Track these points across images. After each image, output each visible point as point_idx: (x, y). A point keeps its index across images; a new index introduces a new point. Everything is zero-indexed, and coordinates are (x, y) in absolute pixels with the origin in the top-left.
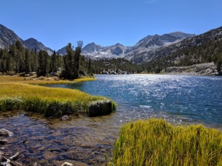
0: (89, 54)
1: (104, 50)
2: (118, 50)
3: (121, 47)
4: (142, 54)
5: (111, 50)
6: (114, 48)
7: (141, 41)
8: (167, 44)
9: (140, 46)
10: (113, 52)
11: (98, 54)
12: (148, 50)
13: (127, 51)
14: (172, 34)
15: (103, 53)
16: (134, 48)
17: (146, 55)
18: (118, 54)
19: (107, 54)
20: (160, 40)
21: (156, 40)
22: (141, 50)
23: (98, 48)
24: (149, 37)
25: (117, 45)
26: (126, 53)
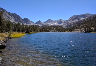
0: (48, 24)
1: (55, 22)
2: (60, 22)
3: (62, 21)
4: (70, 23)
5: (58, 22)
6: (59, 21)
7: (70, 18)
8: (82, 19)
9: (70, 20)
10: (58, 23)
11: (52, 23)
12: (73, 22)
13: (65, 22)
14: (85, 14)
15: (54, 23)
16: (67, 21)
17: (72, 24)
18: (60, 24)
19: (56, 24)
20: (79, 17)
21: (77, 17)
22: (70, 22)
23: (52, 21)
24: (74, 16)
25: (60, 20)
26: (64, 23)
